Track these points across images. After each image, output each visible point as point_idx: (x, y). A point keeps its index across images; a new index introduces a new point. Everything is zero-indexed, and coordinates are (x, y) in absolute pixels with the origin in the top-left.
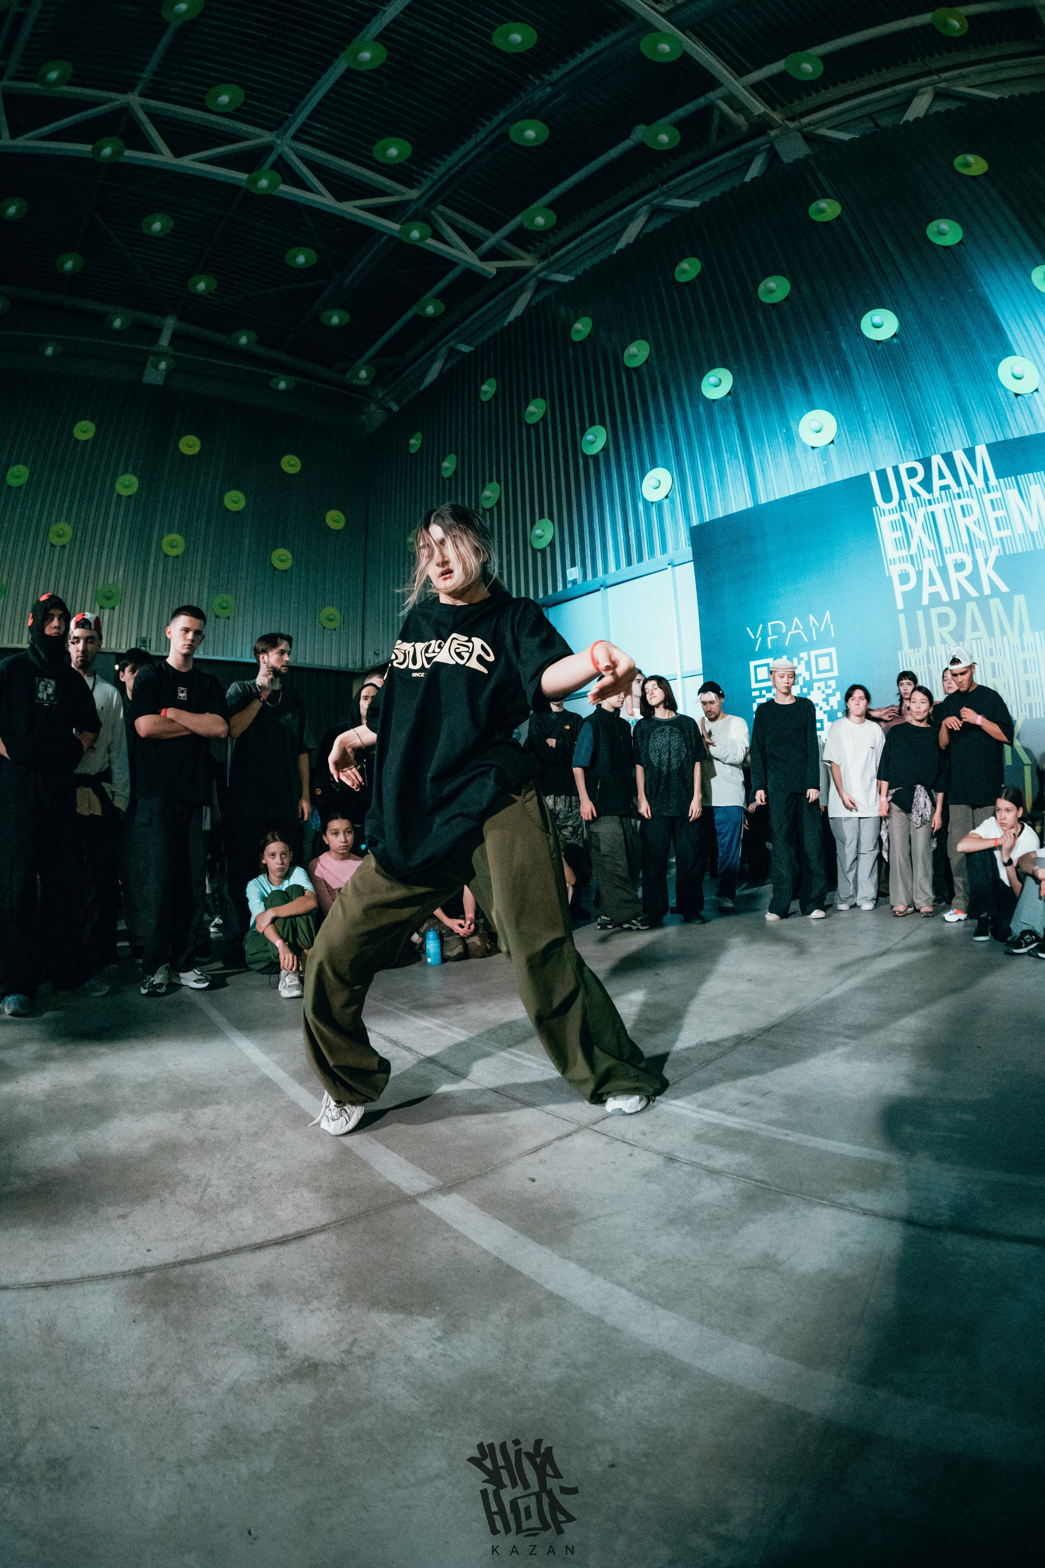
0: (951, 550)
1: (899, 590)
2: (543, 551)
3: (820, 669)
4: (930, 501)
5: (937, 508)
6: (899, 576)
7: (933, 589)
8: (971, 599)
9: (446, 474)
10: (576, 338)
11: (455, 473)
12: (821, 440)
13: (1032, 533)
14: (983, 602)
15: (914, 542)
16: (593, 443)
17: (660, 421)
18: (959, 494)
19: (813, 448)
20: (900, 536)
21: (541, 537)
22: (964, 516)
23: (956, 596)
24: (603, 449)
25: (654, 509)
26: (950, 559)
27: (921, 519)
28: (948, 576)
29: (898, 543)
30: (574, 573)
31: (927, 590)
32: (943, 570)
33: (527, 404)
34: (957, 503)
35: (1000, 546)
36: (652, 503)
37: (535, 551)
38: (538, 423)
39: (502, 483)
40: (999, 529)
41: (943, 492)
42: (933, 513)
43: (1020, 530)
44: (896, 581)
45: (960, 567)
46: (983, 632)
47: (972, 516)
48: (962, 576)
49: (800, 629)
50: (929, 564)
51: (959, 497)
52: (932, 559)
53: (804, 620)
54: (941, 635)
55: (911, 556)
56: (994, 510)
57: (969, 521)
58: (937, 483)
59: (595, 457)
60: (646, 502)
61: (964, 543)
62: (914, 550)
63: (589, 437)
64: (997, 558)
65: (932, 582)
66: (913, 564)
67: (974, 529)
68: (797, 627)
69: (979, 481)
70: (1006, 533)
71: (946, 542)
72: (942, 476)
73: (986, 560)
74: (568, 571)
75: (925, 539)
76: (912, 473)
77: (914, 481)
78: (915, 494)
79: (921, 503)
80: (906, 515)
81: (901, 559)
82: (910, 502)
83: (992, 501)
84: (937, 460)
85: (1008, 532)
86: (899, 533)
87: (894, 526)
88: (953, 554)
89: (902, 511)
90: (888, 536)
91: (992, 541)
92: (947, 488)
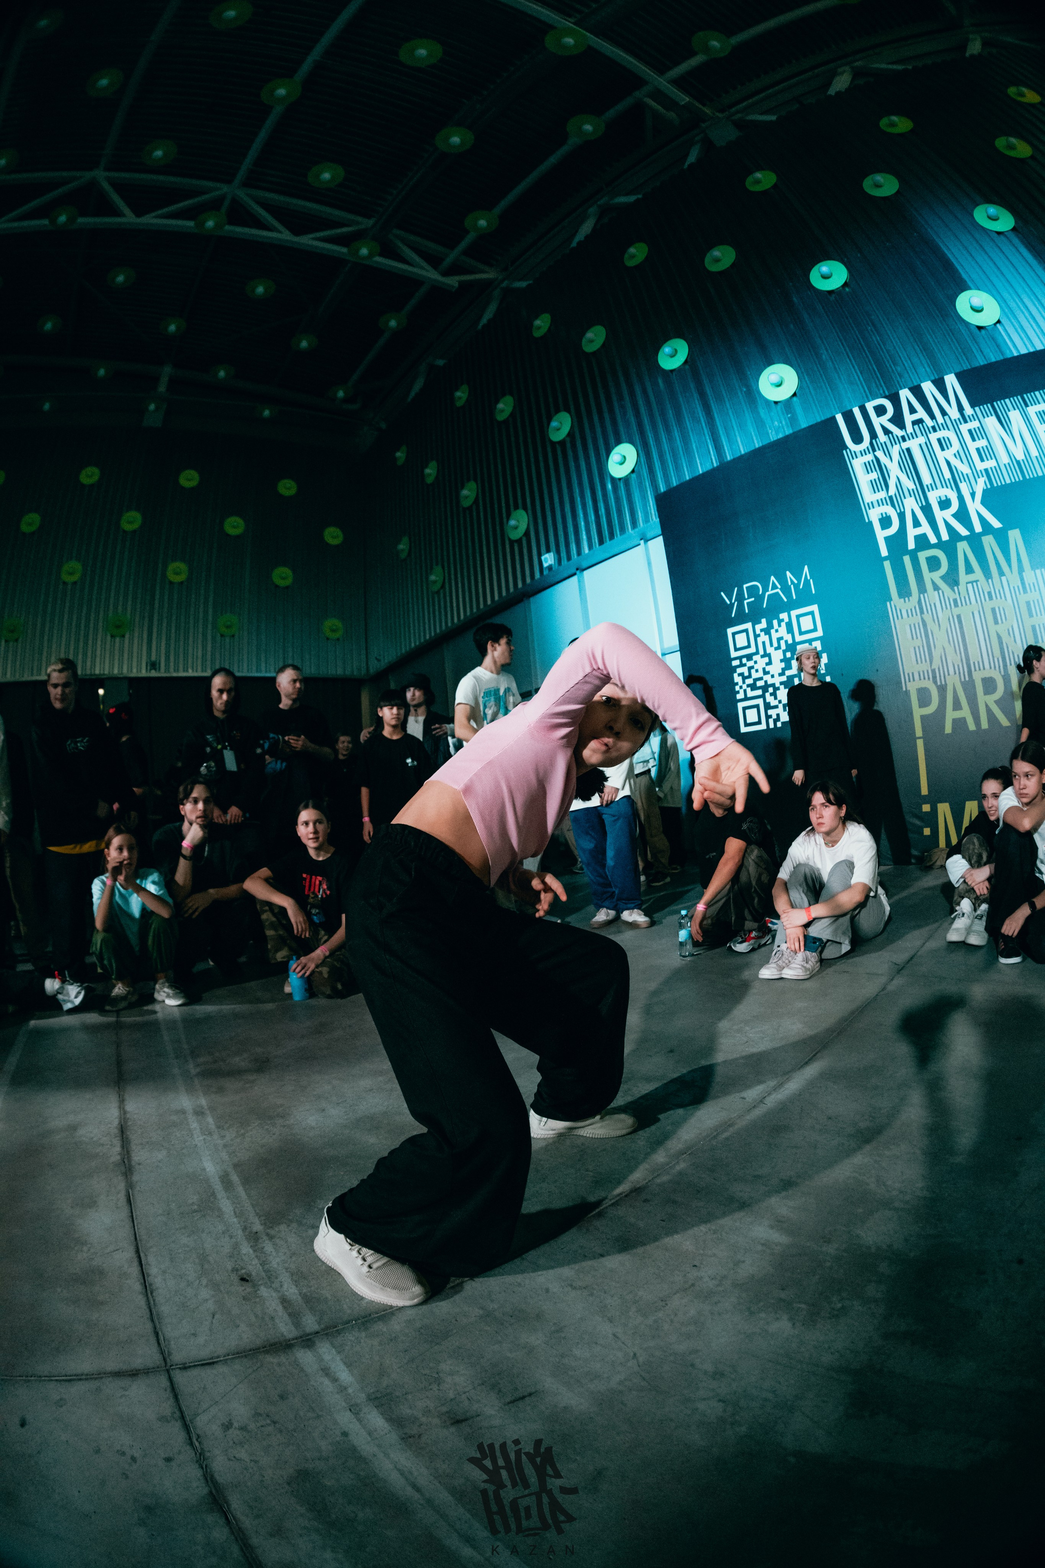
0: (933, 487)
1: (881, 535)
2: (519, 541)
3: (803, 630)
4: (904, 439)
5: (913, 444)
6: (880, 520)
7: (919, 531)
8: (962, 538)
9: (429, 480)
10: (537, 334)
11: (437, 478)
12: (783, 394)
13: (1018, 461)
14: (974, 540)
15: (892, 483)
16: (558, 429)
17: (621, 398)
18: (934, 428)
19: (776, 403)
20: (876, 477)
21: (516, 528)
22: (943, 449)
23: (945, 537)
24: (569, 434)
25: (622, 485)
26: (933, 497)
27: (896, 457)
28: (933, 515)
29: (875, 486)
30: (548, 559)
31: (912, 532)
32: (927, 509)
33: (497, 402)
34: (934, 437)
35: (986, 478)
36: (620, 479)
37: (512, 542)
38: (508, 418)
39: (479, 482)
40: (983, 460)
41: (916, 427)
42: (908, 450)
43: (1004, 458)
44: (877, 526)
45: (945, 504)
46: (978, 574)
47: (951, 449)
48: (948, 514)
49: (777, 588)
50: (911, 504)
51: (935, 430)
52: (913, 498)
53: (782, 579)
54: (932, 580)
55: (891, 498)
56: (974, 440)
57: (949, 454)
58: (908, 418)
59: (562, 443)
60: (614, 480)
61: (946, 478)
62: (892, 491)
63: (554, 424)
64: (984, 491)
65: (917, 524)
66: (893, 506)
67: (955, 462)
68: (774, 587)
69: (953, 412)
71: (927, 480)
72: (913, 410)
73: (973, 495)
74: (543, 558)
75: (903, 478)
76: (880, 410)
77: (884, 420)
78: (887, 432)
79: (894, 440)
80: (879, 454)
81: (880, 503)
82: (882, 441)
83: (970, 431)
84: (905, 394)
85: (990, 464)
86: (874, 475)
87: (868, 467)
88: (935, 491)
89: (874, 450)
90: (863, 479)
91: (976, 474)
92: (919, 422)
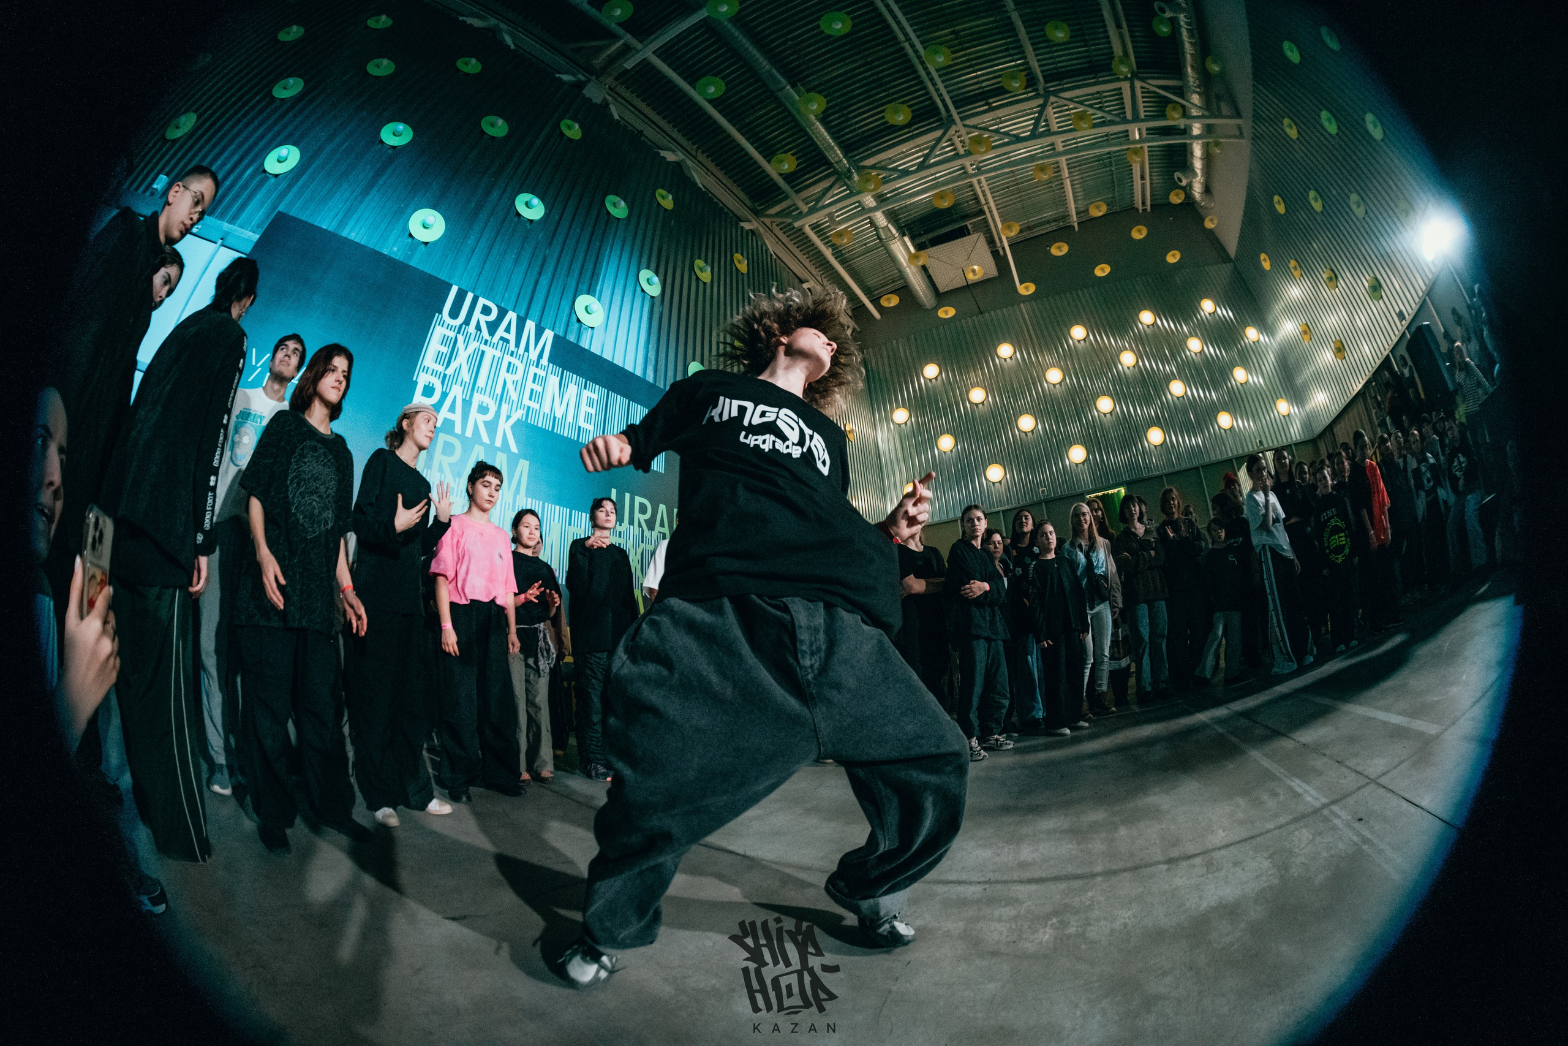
0: (483, 391)
4: (486, 342)
5: (490, 352)
6: (424, 386)
7: (450, 416)
12: (422, 236)
13: (555, 418)
14: (490, 451)
15: (454, 365)
18: (513, 353)
19: (411, 236)
20: (445, 352)
22: (508, 371)
23: (468, 433)
26: (477, 398)
27: (470, 350)
28: (469, 411)
29: (439, 358)
31: (444, 414)
32: (467, 404)
34: (508, 358)
35: (525, 412)
40: (530, 399)
41: (501, 342)
42: (483, 352)
43: (546, 409)
44: (419, 389)
45: (483, 409)
47: (513, 376)
48: (481, 418)
50: (456, 392)
51: (512, 355)
52: (461, 388)
54: (440, 461)
55: (445, 375)
56: (534, 381)
57: (510, 378)
58: (500, 332)
61: (496, 392)
62: (450, 371)
65: (452, 409)
66: (443, 383)
67: (510, 386)
69: (534, 354)
70: (534, 405)
71: (481, 382)
72: (508, 330)
73: (508, 417)
75: (465, 368)
76: (486, 310)
77: (483, 319)
78: (478, 327)
79: (478, 338)
80: (460, 338)
81: (434, 373)
82: (470, 331)
83: (535, 375)
84: (512, 316)
85: (536, 406)
86: (445, 350)
87: (444, 340)
88: (482, 395)
89: (459, 332)
90: (434, 345)
91: (520, 405)
92: (507, 341)
